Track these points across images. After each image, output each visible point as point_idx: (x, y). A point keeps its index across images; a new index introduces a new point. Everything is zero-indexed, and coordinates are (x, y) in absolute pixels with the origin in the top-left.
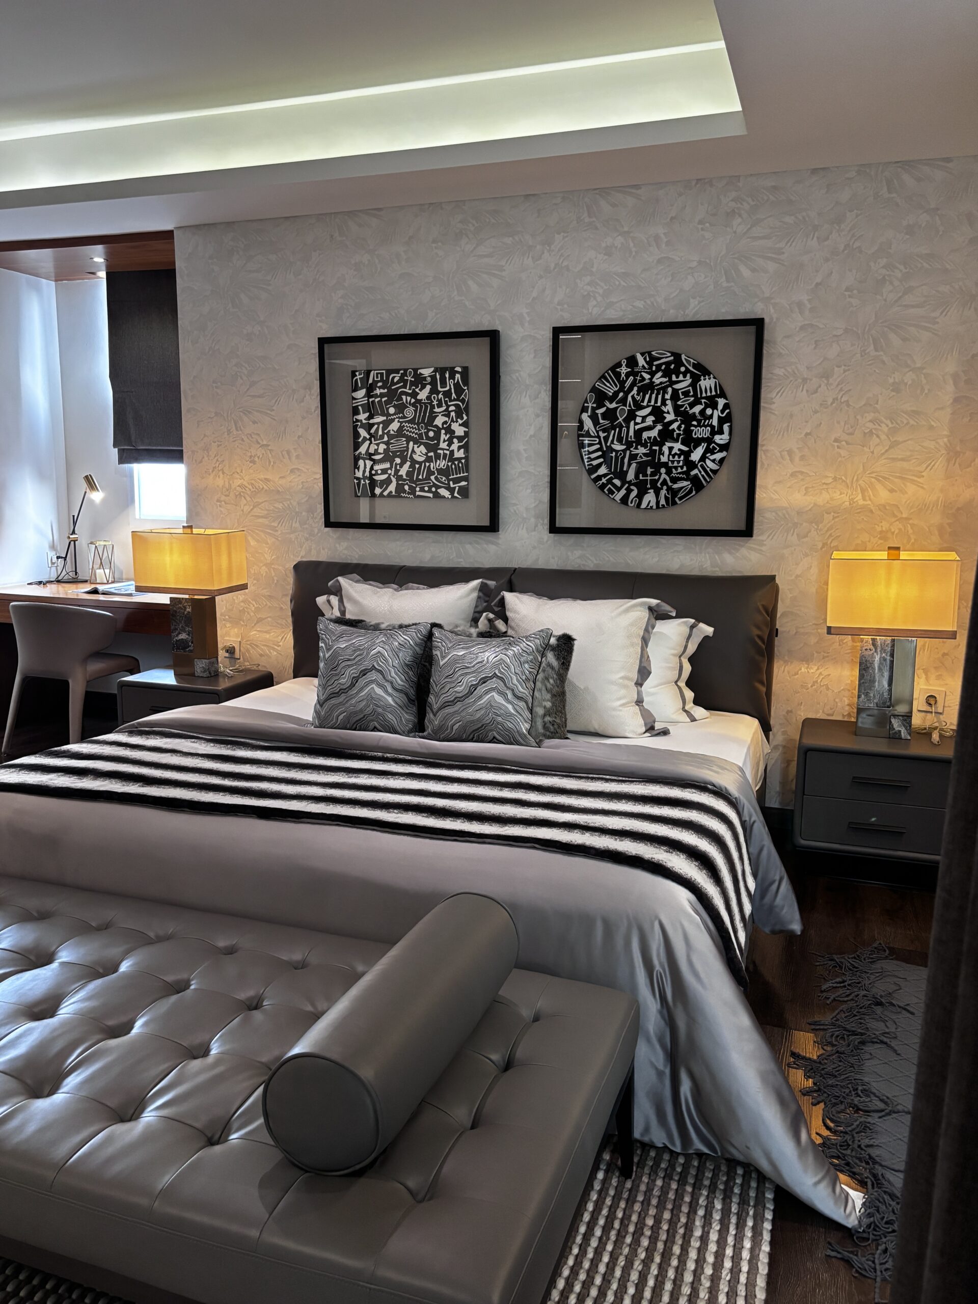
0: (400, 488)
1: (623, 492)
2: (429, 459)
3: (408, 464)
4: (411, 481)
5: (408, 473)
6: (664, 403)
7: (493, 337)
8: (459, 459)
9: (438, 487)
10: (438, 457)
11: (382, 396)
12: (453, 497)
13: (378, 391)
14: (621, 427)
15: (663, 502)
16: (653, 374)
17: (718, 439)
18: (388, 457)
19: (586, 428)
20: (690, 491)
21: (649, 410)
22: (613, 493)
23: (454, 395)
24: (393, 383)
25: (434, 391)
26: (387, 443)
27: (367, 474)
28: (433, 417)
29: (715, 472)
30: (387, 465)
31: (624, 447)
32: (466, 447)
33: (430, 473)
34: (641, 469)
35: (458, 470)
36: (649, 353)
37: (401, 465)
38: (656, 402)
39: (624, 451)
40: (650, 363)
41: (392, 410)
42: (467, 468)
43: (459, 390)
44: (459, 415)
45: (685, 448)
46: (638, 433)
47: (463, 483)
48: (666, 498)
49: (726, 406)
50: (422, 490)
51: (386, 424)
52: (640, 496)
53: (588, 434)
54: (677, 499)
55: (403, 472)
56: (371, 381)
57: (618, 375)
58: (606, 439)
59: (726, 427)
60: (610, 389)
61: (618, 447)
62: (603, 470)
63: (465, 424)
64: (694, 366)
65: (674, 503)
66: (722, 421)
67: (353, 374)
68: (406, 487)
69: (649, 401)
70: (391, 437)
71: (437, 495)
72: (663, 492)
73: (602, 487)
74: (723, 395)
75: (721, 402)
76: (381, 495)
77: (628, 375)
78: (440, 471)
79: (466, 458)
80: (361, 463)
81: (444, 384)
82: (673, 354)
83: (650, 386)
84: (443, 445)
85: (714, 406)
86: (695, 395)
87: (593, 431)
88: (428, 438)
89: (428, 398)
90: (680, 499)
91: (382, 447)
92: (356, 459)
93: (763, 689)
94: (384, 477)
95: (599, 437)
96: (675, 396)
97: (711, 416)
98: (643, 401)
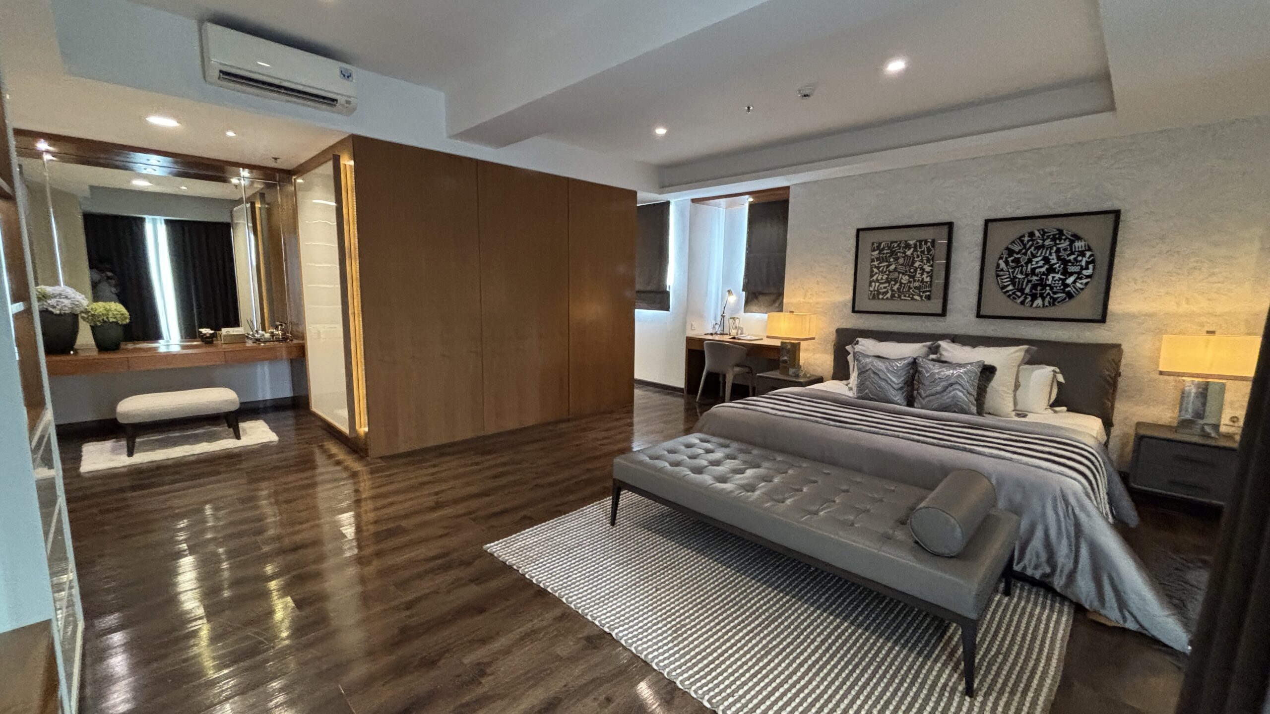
0: (893, 296)
1: (1022, 299)
2: (910, 282)
3: (898, 284)
4: (899, 292)
5: (898, 289)
6: (1050, 254)
7: (950, 225)
8: (927, 282)
9: (913, 295)
10: (915, 281)
11: (887, 253)
12: (922, 300)
13: (885, 252)
14: (1022, 266)
15: (1047, 304)
16: (1044, 240)
17: (1085, 272)
18: (888, 281)
19: (1001, 267)
20: (1065, 299)
21: (1040, 258)
22: (1015, 299)
23: (926, 253)
24: (893, 247)
25: (915, 250)
26: (888, 275)
27: (876, 289)
28: (914, 262)
29: (1082, 289)
30: (887, 285)
31: (1023, 277)
32: (931, 277)
33: (910, 288)
34: (1034, 287)
35: (926, 287)
36: (1043, 230)
37: (894, 285)
38: (1046, 253)
39: (1024, 278)
40: (1043, 235)
41: (892, 260)
42: (931, 286)
43: (929, 250)
44: (928, 261)
45: (1062, 277)
46: (1033, 270)
47: (928, 293)
48: (1049, 302)
49: (1091, 255)
50: (905, 296)
51: (888, 266)
52: (1033, 301)
53: (1002, 270)
54: (1056, 303)
55: (895, 288)
56: (882, 247)
57: (1022, 241)
58: (1013, 273)
59: (1091, 266)
60: (1016, 248)
61: (1020, 276)
62: (1011, 287)
63: (932, 266)
64: (1072, 236)
65: (1054, 305)
66: (1088, 263)
67: (873, 244)
68: (896, 295)
69: (1041, 253)
70: (890, 272)
71: (912, 299)
72: (1048, 299)
73: (1009, 296)
74: (1090, 249)
75: (1088, 254)
76: (883, 299)
77: (1028, 241)
78: (915, 288)
79: (931, 282)
80: (873, 284)
81: (921, 246)
82: (1058, 230)
83: (1043, 246)
84: (918, 275)
85: (1084, 255)
86: (1071, 250)
87: (1005, 268)
88: (910, 272)
89: (912, 254)
90: (1059, 302)
91: (885, 276)
92: (871, 282)
93: (1109, 404)
94: (884, 290)
95: (1009, 271)
96: (1058, 251)
97: (1081, 261)
98: (1037, 253)
